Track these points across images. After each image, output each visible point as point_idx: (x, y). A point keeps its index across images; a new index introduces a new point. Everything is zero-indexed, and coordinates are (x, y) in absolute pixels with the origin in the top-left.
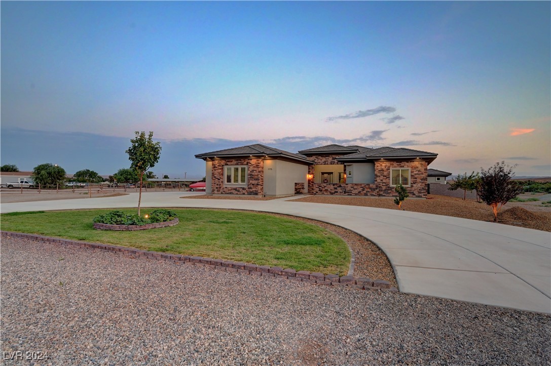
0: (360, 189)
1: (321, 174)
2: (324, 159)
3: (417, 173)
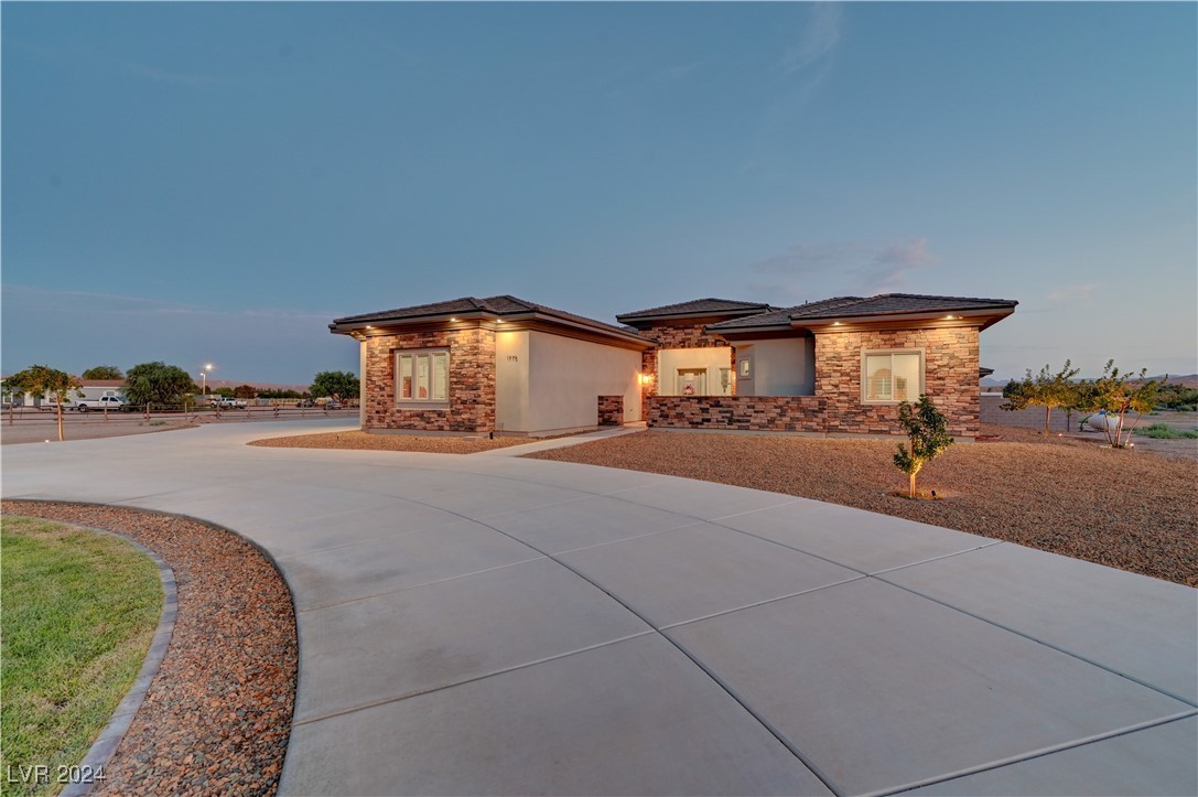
0: (774, 413)
1: (677, 372)
2: (680, 335)
3: (945, 361)
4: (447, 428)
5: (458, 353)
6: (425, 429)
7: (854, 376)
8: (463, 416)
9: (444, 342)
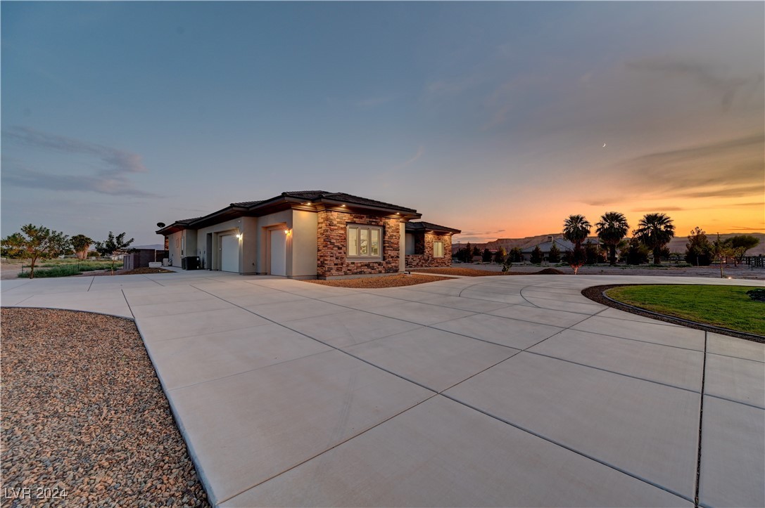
3: (447, 245)
4: (383, 272)
5: (390, 230)
6: (370, 273)
7: (432, 249)
8: (393, 265)
9: (381, 223)
